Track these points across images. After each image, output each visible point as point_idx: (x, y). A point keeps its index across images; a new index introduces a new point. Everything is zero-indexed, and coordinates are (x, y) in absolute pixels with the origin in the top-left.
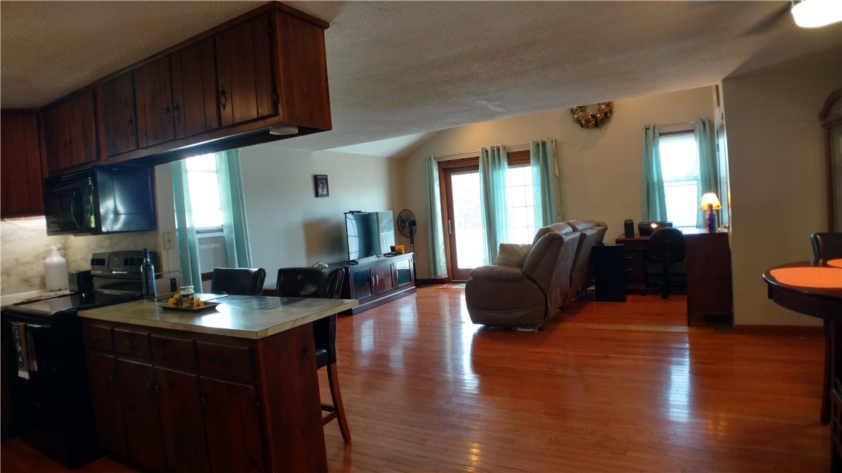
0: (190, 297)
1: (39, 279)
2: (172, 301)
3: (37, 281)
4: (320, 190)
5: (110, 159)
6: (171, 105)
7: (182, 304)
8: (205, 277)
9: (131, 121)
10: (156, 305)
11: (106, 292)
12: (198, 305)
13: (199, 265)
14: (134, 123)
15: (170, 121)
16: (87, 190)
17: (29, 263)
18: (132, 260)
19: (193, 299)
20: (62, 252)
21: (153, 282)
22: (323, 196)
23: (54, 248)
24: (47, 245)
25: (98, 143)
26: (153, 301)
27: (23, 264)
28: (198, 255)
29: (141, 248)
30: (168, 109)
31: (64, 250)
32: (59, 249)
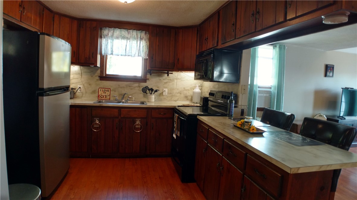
0: (249, 123)
1: (190, 97)
2: (239, 122)
3: (190, 98)
4: (328, 74)
5: (222, 45)
6: (255, 12)
7: (244, 126)
8: (259, 109)
9: (233, 24)
10: (231, 122)
11: (213, 108)
12: (253, 130)
13: (257, 103)
14: (235, 25)
15: (253, 21)
16: (210, 60)
17: (188, 90)
18: (225, 96)
19: (251, 125)
20: (200, 87)
21: (232, 109)
22: (329, 76)
23: (197, 85)
24: (195, 84)
25: (218, 38)
26: (231, 119)
27: (186, 90)
28: (257, 98)
29: (230, 91)
30: (253, 14)
31: (201, 87)
32: (199, 86)
